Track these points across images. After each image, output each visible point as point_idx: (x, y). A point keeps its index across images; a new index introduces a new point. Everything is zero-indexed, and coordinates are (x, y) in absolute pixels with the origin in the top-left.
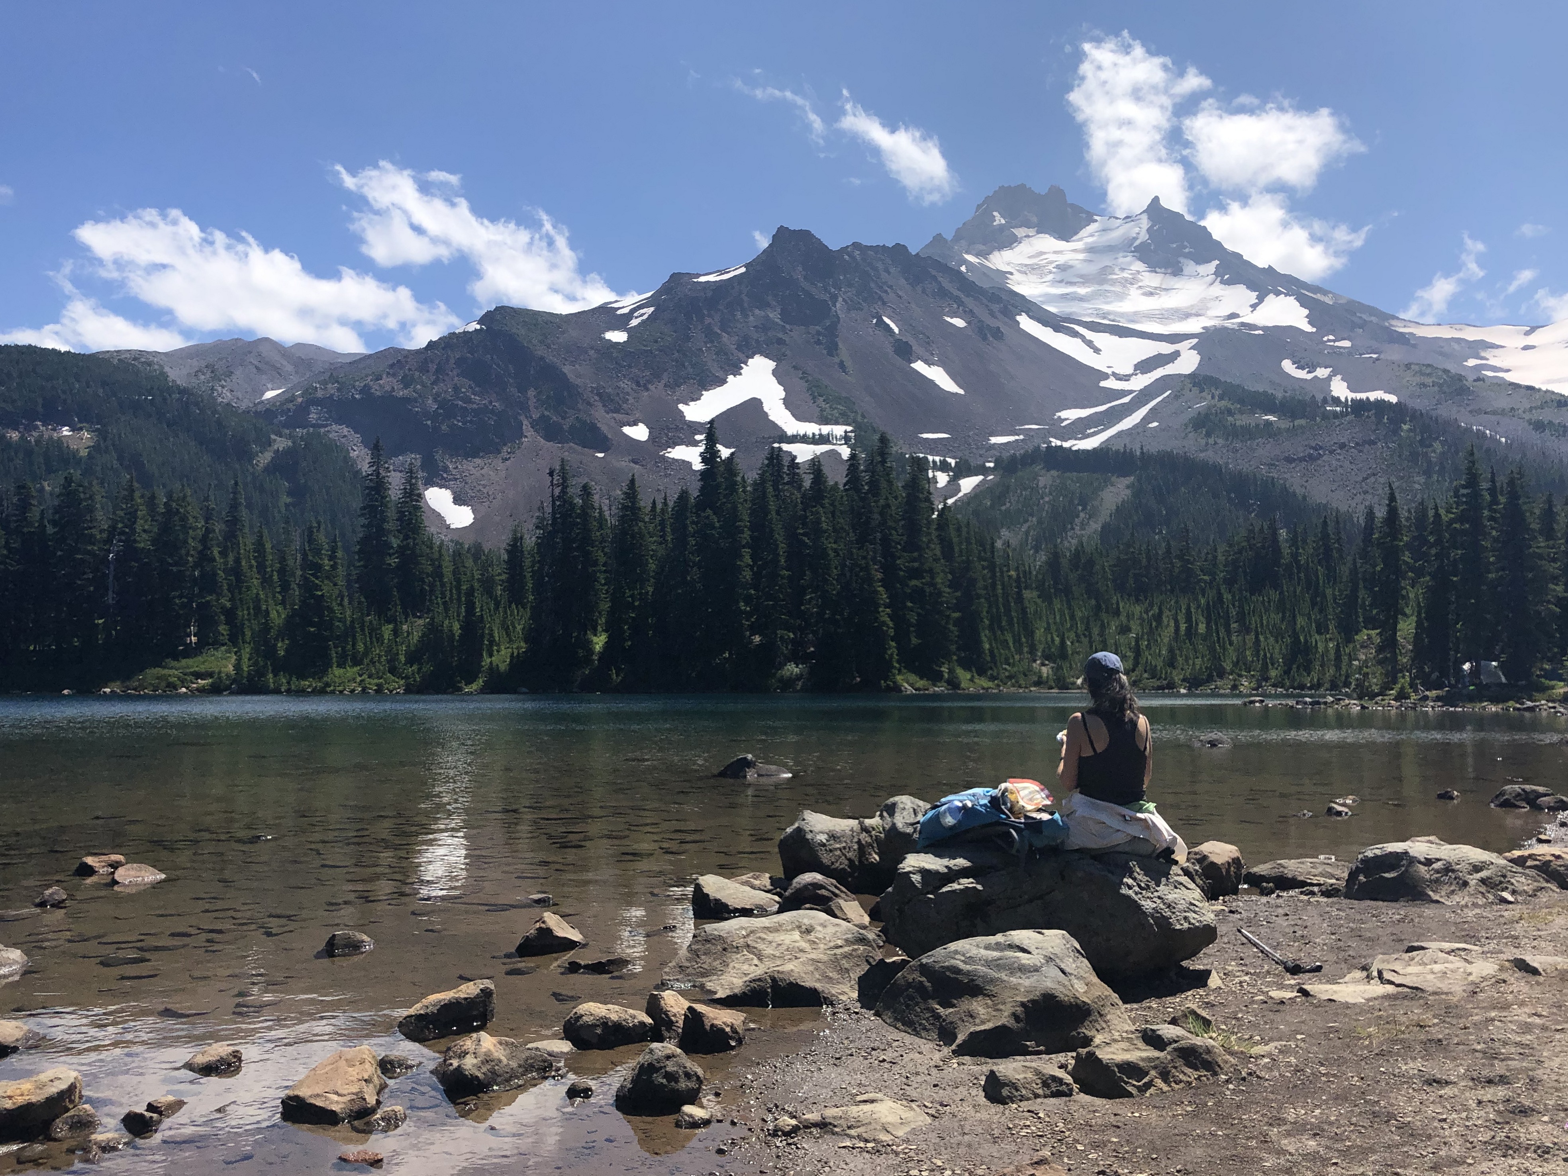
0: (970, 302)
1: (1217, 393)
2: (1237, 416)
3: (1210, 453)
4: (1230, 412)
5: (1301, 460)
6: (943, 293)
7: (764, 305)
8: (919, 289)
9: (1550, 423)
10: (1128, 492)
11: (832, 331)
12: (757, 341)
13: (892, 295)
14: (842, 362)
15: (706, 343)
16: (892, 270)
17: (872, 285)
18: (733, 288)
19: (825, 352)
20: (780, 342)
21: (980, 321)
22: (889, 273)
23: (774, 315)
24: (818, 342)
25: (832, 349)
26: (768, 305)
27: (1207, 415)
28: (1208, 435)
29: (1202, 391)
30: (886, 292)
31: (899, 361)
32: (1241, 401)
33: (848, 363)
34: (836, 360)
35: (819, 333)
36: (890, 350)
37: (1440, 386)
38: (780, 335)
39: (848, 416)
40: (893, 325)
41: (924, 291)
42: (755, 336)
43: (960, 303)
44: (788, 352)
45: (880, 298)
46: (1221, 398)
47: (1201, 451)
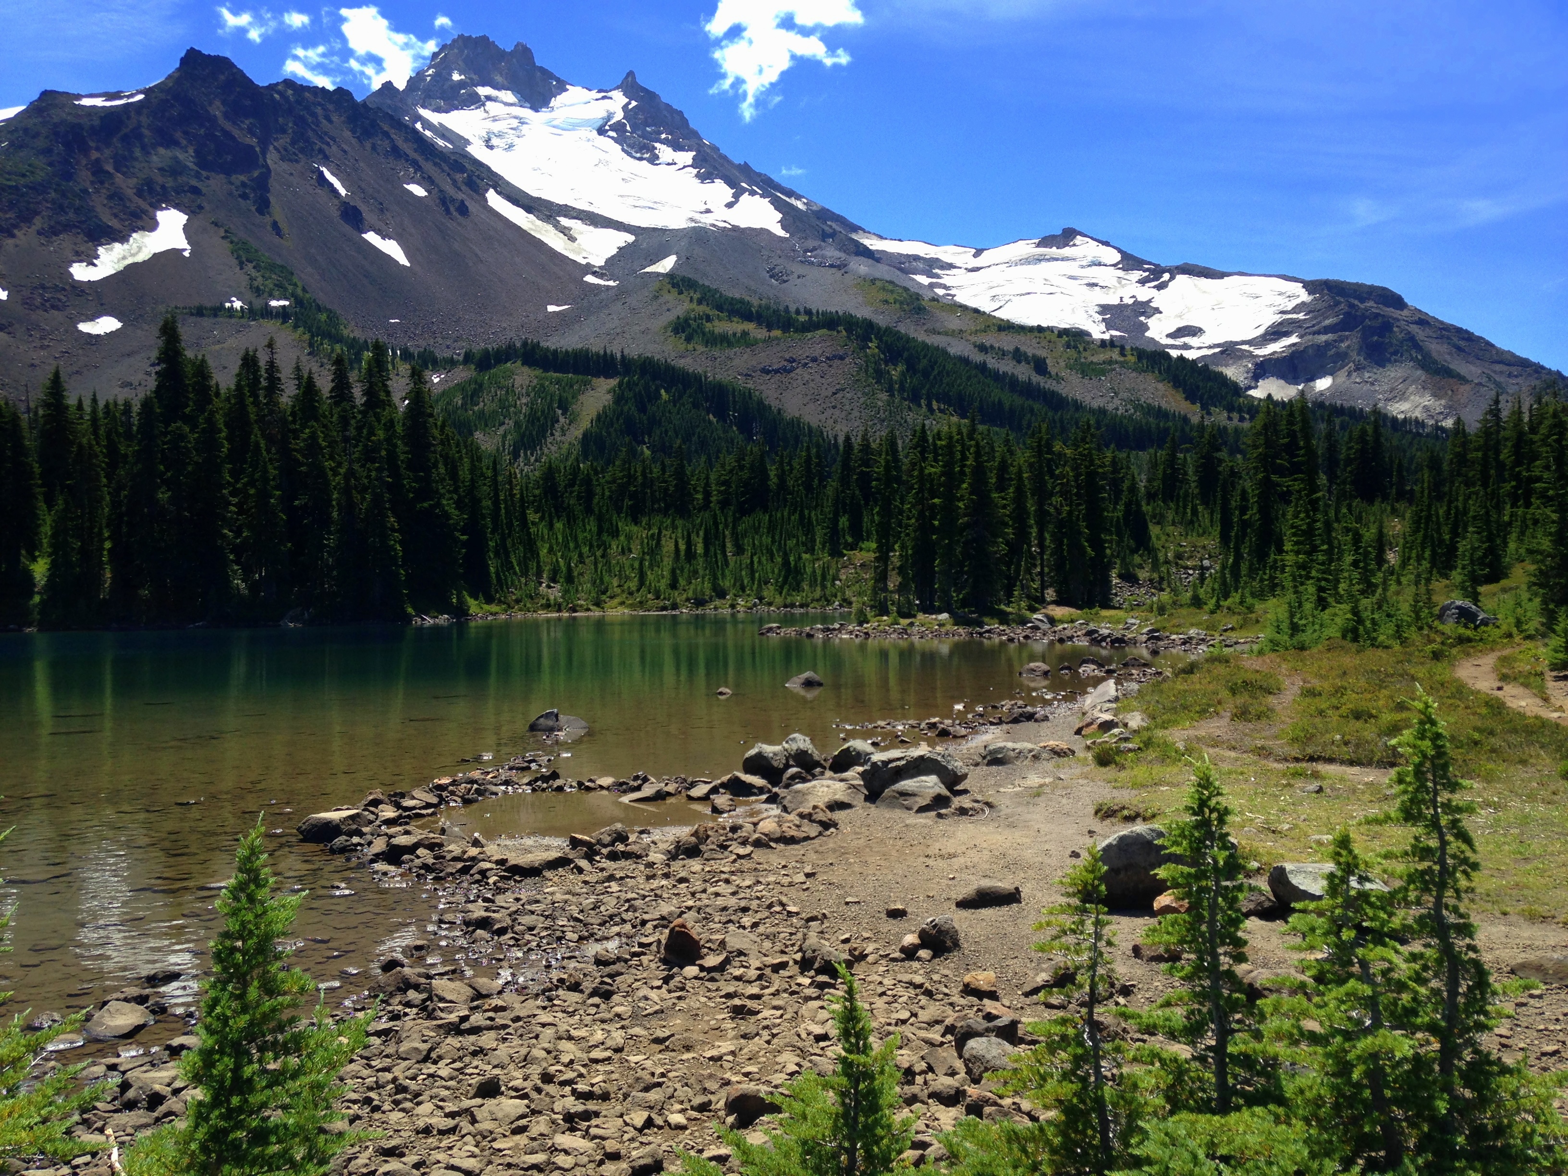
0: (428, 167)
1: (696, 296)
2: (716, 323)
3: (689, 360)
4: (708, 319)
5: (777, 371)
6: (396, 152)
7: (170, 142)
8: (368, 145)
9: (992, 347)
10: (609, 397)
11: (262, 185)
12: (163, 187)
13: (334, 148)
14: (275, 225)
15: (92, 183)
16: (335, 118)
17: (310, 133)
18: (129, 118)
19: (253, 209)
20: (195, 191)
21: (441, 191)
22: (330, 121)
23: (187, 157)
24: (244, 196)
25: (263, 206)
26: (176, 143)
27: (686, 320)
28: (688, 339)
29: (681, 293)
30: (328, 144)
31: (347, 229)
32: (720, 308)
33: (283, 225)
34: (267, 219)
35: (244, 184)
36: (335, 213)
37: (901, 303)
38: (194, 182)
39: (286, 289)
40: (337, 184)
41: (374, 148)
42: (160, 180)
43: (418, 168)
44: (205, 204)
45: (321, 151)
46: (700, 302)
47: (681, 357)
